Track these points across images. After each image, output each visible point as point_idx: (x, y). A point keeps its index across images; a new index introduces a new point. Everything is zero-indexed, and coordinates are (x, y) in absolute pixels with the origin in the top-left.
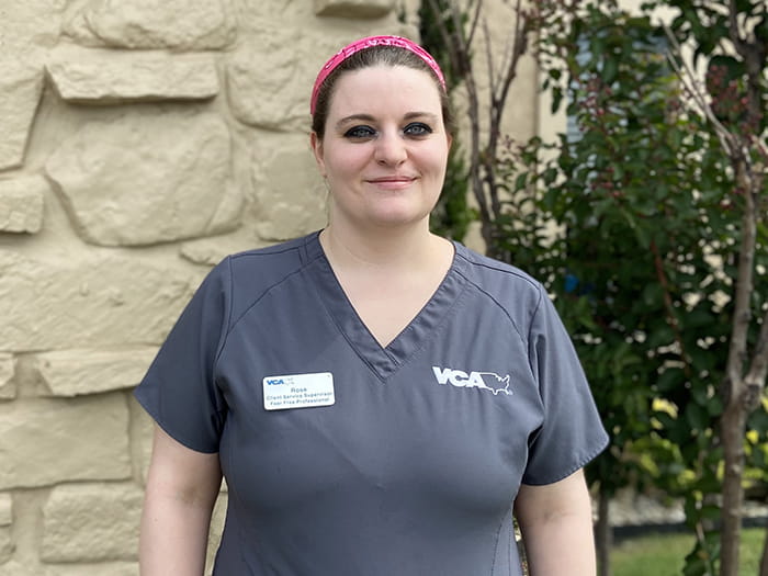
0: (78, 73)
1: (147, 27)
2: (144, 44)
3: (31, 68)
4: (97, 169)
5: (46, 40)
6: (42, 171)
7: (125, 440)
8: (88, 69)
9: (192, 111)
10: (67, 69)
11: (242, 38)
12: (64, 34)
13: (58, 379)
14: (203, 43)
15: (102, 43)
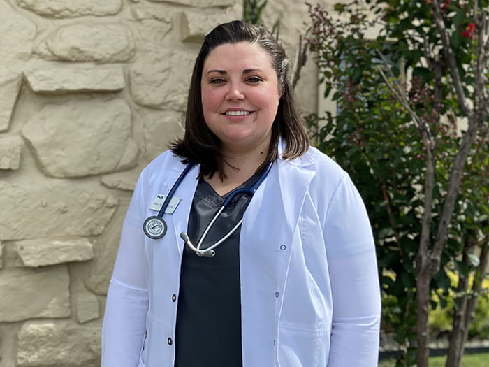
0: (42, 76)
1: (83, 49)
2: (81, 59)
3: (14, 73)
4: (52, 132)
5: (23, 57)
6: (20, 133)
7: (67, 294)
8: (48, 74)
9: (109, 98)
10: (36, 74)
11: (138, 55)
12: (34, 53)
13: (28, 257)
14: (115, 58)
15: (56, 58)
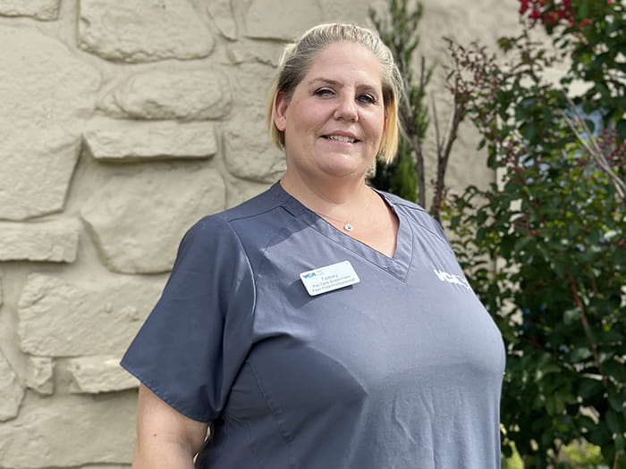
0: (106, 138)
1: (161, 103)
2: (159, 116)
3: (71, 135)
4: (120, 212)
5: (84, 114)
6: (78, 214)
8: (115, 135)
9: (195, 167)
10: (99, 135)
11: (235, 110)
12: (98, 109)
13: (85, 379)
14: (204, 115)
15: (126, 115)
